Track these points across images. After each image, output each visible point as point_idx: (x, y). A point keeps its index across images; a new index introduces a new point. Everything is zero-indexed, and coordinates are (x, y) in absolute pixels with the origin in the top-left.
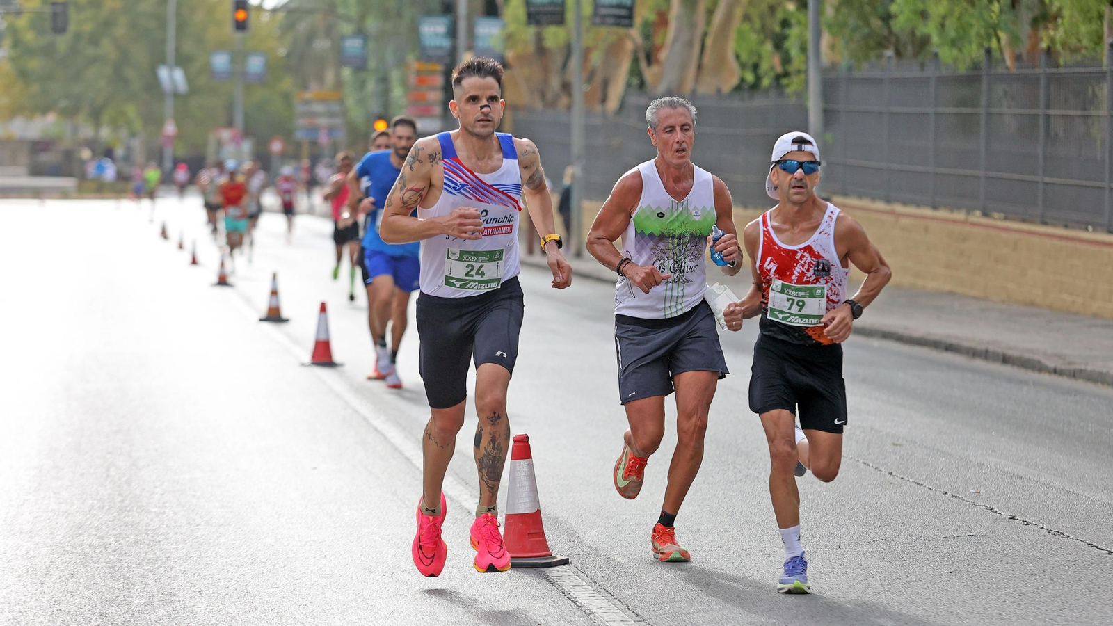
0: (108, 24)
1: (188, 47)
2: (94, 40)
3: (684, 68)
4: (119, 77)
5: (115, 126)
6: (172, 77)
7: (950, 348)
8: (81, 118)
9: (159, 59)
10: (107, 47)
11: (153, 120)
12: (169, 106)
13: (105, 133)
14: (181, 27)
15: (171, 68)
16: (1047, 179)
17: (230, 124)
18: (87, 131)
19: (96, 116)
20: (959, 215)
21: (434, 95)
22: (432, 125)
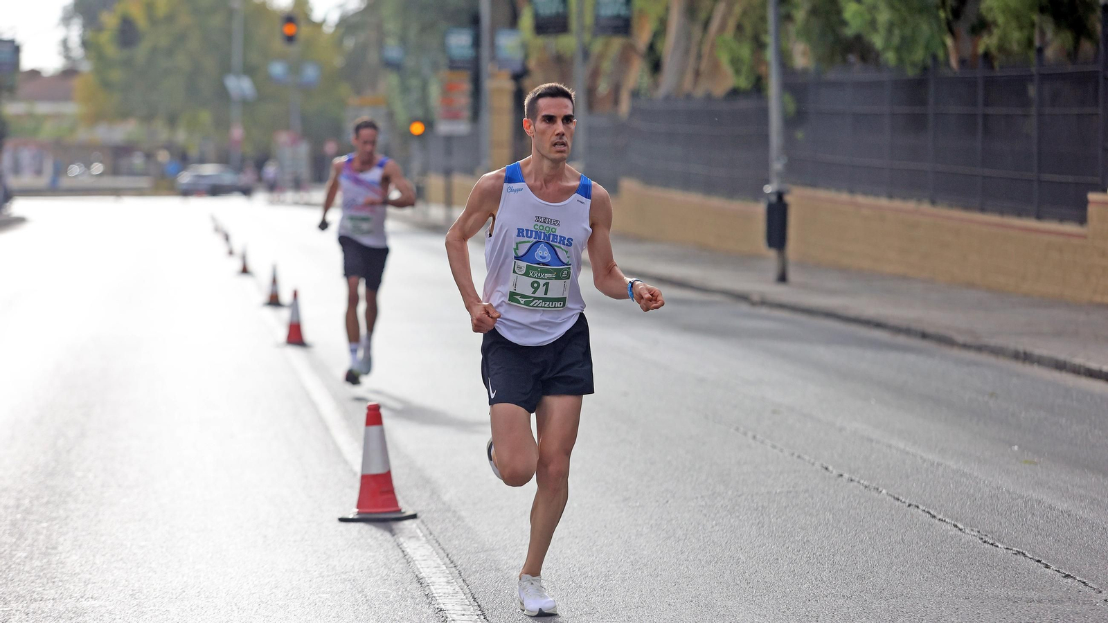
0: (181, 38)
2: (170, 52)
3: (682, 72)
4: (192, 89)
5: (190, 129)
6: (239, 85)
8: (158, 123)
9: (226, 69)
11: (223, 125)
12: (237, 112)
13: (181, 136)
14: (247, 40)
15: (238, 77)
16: (988, 172)
17: (288, 127)
18: (164, 135)
19: (172, 121)
20: (911, 205)
21: (463, 100)
22: (462, 128)
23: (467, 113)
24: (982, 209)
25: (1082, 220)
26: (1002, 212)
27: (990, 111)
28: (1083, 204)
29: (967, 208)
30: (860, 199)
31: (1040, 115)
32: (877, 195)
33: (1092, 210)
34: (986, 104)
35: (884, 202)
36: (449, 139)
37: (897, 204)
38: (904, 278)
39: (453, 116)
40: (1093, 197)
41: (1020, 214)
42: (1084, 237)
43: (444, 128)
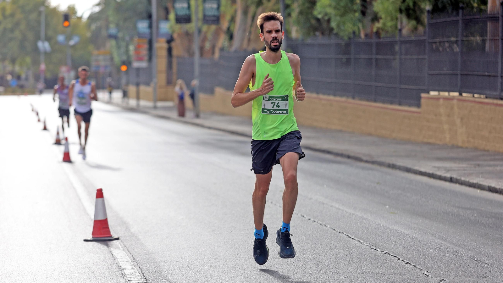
0: (17, 24)
1: (50, 33)
2: (12, 31)
3: (242, 40)
4: (22, 47)
5: (21, 65)
6: (43, 46)
7: (328, 152)
8: (7, 63)
9: (38, 38)
10: (17, 34)
11: (36, 63)
12: (42, 58)
13: (17, 68)
14: (47, 25)
15: (43, 42)
16: (377, 84)
17: (66, 64)
18: (9, 68)
19: (13, 61)
20: (344, 99)
21: (144, 52)
22: (143, 64)
23: (146, 58)
24: (375, 101)
25: (419, 106)
26: (384, 102)
27: (379, 57)
28: (419, 98)
29: (368, 100)
30: (321, 96)
31: (401, 59)
32: (329, 94)
33: (423, 101)
34: (377, 54)
35: (332, 98)
36: (138, 69)
37: (338, 98)
38: (341, 131)
39: (140, 59)
40: (423, 95)
41: (391, 103)
42: (419, 113)
43: (136, 64)
